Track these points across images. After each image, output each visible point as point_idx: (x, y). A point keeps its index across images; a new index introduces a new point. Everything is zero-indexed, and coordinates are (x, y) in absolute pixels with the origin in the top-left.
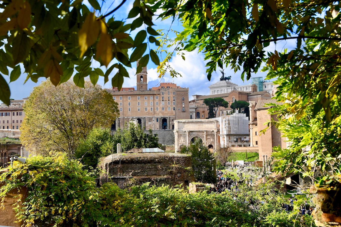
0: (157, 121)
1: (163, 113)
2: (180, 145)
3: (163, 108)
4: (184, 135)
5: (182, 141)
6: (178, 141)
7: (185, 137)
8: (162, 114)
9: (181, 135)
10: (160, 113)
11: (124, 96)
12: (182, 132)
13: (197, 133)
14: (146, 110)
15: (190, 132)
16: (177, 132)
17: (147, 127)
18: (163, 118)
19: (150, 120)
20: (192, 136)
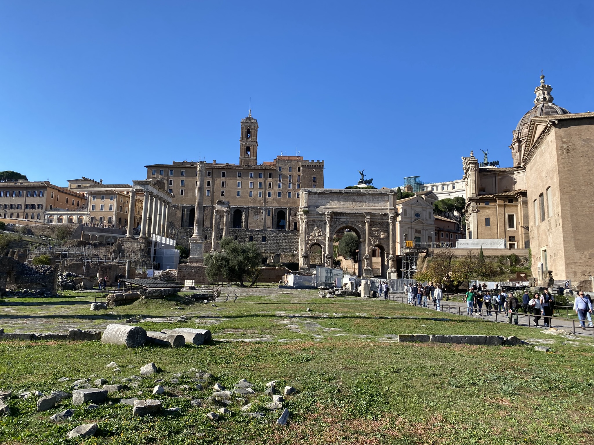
0: (269, 215)
1: (279, 202)
2: (310, 242)
3: (279, 193)
4: (321, 221)
5: (315, 235)
6: (308, 233)
7: (322, 227)
8: (278, 204)
9: (314, 221)
10: (275, 201)
11: (214, 170)
12: (317, 215)
13: (348, 217)
14: (251, 196)
15: (335, 215)
16: (306, 213)
17: (251, 224)
18: (279, 210)
19: (257, 211)
20: (337, 223)
